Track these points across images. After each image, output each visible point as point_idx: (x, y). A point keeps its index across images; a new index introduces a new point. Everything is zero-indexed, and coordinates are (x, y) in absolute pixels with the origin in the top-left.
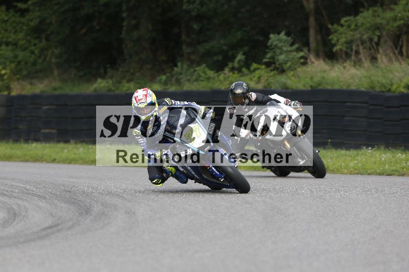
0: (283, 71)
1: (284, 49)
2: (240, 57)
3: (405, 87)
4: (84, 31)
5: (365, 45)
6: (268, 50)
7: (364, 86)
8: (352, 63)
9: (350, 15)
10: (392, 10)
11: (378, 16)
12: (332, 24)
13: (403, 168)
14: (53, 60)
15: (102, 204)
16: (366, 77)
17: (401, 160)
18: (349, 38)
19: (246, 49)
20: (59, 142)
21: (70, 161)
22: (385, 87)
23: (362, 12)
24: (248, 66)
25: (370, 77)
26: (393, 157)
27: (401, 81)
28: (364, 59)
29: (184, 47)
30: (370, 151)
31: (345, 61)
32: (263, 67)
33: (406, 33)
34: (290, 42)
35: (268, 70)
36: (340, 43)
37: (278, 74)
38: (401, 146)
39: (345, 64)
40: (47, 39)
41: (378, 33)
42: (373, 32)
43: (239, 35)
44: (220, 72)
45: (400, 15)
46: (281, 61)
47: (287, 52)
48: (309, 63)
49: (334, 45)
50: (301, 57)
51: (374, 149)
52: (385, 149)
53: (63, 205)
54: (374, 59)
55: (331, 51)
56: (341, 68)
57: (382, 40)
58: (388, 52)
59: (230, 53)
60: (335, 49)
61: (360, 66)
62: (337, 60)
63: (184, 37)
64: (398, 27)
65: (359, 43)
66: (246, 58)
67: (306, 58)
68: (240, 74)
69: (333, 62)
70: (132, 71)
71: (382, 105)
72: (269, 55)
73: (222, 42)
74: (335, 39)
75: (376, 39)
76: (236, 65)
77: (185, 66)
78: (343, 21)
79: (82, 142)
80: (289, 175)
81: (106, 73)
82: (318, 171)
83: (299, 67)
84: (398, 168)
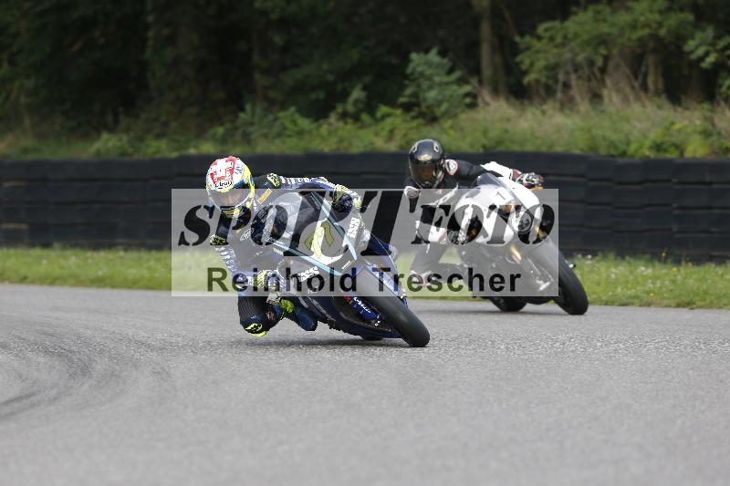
0: (433, 120)
1: (437, 79)
2: (357, 94)
3: (651, 148)
4: (77, 47)
5: (580, 73)
6: (407, 82)
7: (578, 146)
8: (558, 105)
9: (553, 18)
10: (628, 9)
11: (605, 21)
12: (522, 35)
13: (648, 293)
14: (23, 100)
15: (111, 358)
16: (582, 129)
17: (645, 278)
18: (552, 61)
19: (368, 79)
20: (32, 245)
21: (53, 281)
22: (616, 147)
23: (575, 14)
24: (371, 109)
25: (589, 131)
26: (631, 272)
27: (645, 137)
28: (578, 98)
29: (257, 76)
30: (589, 262)
31: (544, 101)
32: (399, 112)
33: (654, 51)
34: (447, 68)
35: (408, 118)
36: (535, 68)
37: (426, 125)
38: (644, 253)
39: (545, 107)
40: (12, 62)
41: (603, 51)
42: (595, 49)
43: (355, 55)
44: (321, 121)
45: (642, 18)
46: (430, 102)
47: (440, 84)
48: (481, 104)
49: (525, 73)
50: (467, 95)
51: (597, 258)
52: (616, 259)
53: (41, 360)
54: (596, 97)
55: (520, 83)
56: (538, 113)
57: (611, 64)
58: (621, 85)
59: (339, 87)
60: (526, 80)
61: (571, 109)
62: (530, 99)
63: (256, 59)
64: (640, 40)
65: (570, 68)
66: (368, 97)
67: (474, 96)
68: (358, 124)
69: (522, 103)
70: (163, 119)
71: (609, 180)
72: (408, 91)
73: (325, 66)
74: (527, 62)
75: (600, 62)
76: (350, 108)
77: (259, 111)
78: (541, 29)
79: (75, 246)
80: (522, 310)
81: (116, 122)
82: (572, 300)
83: (463, 111)
84: (639, 293)
